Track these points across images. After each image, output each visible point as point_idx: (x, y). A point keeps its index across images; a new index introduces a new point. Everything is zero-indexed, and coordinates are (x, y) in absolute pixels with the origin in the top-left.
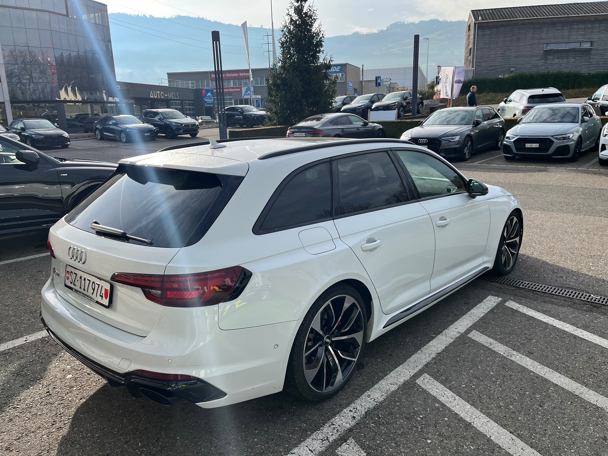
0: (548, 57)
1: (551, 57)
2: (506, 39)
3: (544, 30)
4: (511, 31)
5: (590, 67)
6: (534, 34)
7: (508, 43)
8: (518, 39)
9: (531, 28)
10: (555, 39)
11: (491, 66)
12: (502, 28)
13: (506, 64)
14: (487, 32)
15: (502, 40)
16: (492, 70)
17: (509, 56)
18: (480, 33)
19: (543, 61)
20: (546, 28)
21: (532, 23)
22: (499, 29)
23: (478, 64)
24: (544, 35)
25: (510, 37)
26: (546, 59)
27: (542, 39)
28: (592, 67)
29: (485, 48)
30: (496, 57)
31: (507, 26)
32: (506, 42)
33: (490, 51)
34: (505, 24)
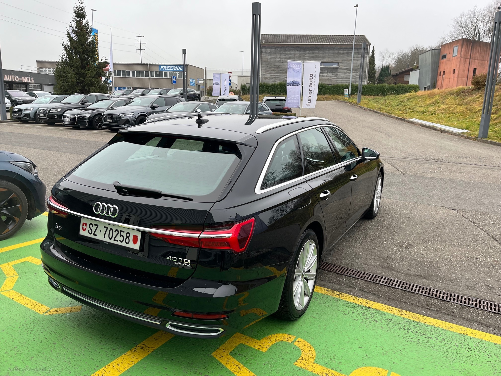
2: (281, 57)
3: (307, 53)
4: (284, 52)
5: (337, 80)
6: (300, 55)
7: (283, 60)
9: (298, 51)
11: (272, 75)
13: (282, 75)
14: (268, 51)
15: (278, 57)
16: (273, 78)
17: (283, 69)
18: (263, 51)
20: (308, 51)
23: (263, 73)
25: (284, 56)
28: (339, 80)
29: (267, 62)
30: (275, 69)
31: (282, 48)
32: (281, 59)
33: (271, 65)
34: (280, 46)
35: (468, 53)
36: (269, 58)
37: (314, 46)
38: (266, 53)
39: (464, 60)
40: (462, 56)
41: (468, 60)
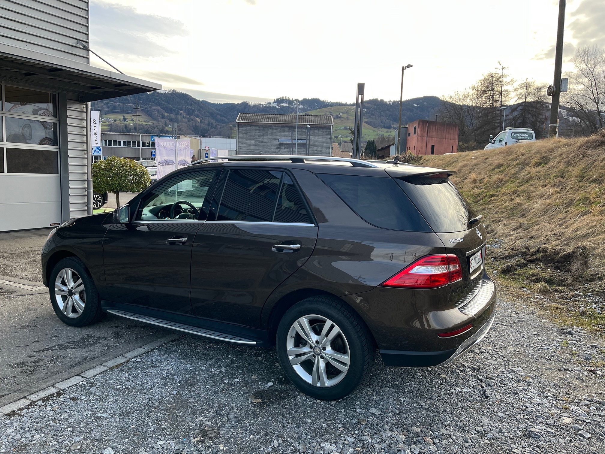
0: (281, 147)
1: (283, 147)
2: (256, 134)
3: (278, 131)
6: (272, 132)
8: (263, 135)
9: (270, 129)
10: (285, 136)
11: (248, 150)
12: (253, 127)
13: (258, 149)
14: (244, 128)
15: (253, 134)
16: (249, 152)
17: (258, 145)
18: (240, 129)
19: (278, 149)
20: (279, 129)
21: (271, 126)
22: (252, 127)
23: (239, 147)
24: (278, 134)
25: (259, 132)
26: (280, 148)
27: (276, 136)
29: (244, 138)
30: (251, 144)
31: (256, 126)
32: (256, 135)
33: (247, 140)
34: (255, 125)
35: (425, 132)
36: (245, 134)
37: (285, 125)
38: (243, 130)
39: (421, 138)
40: (419, 135)
41: (426, 138)
